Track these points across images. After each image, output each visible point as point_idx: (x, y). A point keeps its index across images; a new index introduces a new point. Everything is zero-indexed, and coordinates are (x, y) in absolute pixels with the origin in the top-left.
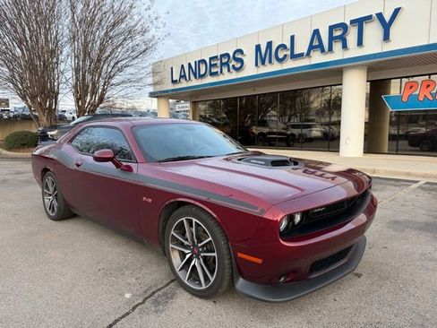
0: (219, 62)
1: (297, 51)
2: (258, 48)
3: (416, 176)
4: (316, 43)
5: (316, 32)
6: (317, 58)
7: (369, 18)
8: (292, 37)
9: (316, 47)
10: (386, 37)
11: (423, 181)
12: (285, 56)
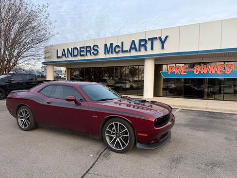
0: (85, 50)
1: (124, 49)
2: (106, 45)
3: (177, 106)
4: (133, 46)
5: (133, 42)
6: (134, 53)
7: (156, 38)
8: (122, 43)
9: (133, 48)
10: (163, 47)
11: (179, 109)
12: (119, 51)
